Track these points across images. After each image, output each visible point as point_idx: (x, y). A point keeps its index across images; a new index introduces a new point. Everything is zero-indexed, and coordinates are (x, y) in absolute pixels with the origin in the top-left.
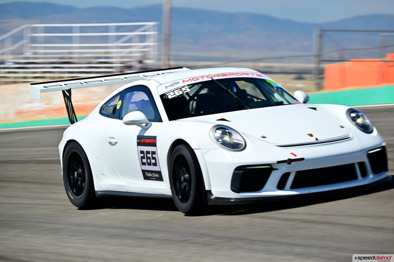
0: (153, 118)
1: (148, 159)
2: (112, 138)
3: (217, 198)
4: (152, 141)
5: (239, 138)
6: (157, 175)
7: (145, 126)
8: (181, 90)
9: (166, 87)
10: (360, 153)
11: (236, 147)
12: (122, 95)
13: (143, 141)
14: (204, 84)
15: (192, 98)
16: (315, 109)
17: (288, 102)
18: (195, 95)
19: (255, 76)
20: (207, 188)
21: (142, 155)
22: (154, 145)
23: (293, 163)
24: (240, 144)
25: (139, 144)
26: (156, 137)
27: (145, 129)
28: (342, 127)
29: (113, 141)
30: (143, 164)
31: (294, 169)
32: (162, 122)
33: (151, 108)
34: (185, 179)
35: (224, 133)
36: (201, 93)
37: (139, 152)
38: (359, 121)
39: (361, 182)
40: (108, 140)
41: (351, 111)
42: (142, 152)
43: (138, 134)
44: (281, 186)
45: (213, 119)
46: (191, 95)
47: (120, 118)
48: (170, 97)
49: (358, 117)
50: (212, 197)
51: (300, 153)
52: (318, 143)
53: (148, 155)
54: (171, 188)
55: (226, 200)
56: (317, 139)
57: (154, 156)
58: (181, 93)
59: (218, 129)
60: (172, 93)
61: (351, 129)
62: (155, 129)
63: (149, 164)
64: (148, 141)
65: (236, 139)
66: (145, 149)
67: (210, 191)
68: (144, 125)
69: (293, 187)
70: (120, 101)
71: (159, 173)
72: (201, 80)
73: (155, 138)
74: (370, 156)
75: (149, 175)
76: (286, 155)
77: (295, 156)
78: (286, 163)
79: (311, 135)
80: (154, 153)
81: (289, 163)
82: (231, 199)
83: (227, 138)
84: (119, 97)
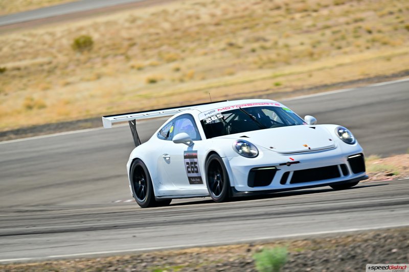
0: (195, 137)
2: (166, 155)
4: (194, 154)
6: (199, 180)
9: (205, 115)
16: (314, 128)
19: (274, 105)
20: (232, 185)
21: (188, 165)
23: (292, 165)
28: (330, 140)
30: (189, 172)
39: (343, 178)
40: (164, 156)
42: (187, 163)
45: (238, 136)
48: (208, 122)
49: (344, 132)
56: (309, 148)
57: (196, 165)
60: (210, 119)
61: (337, 141)
63: (193, 172)
67: (234, 187)
69: (292, 182)
70: (172, 127)
71: (200, 178)
75: (193, 180)
77: (293, 160)
79: (306, 146)
81: (289, 165)
83: (245, 149)
84: (171, 123)
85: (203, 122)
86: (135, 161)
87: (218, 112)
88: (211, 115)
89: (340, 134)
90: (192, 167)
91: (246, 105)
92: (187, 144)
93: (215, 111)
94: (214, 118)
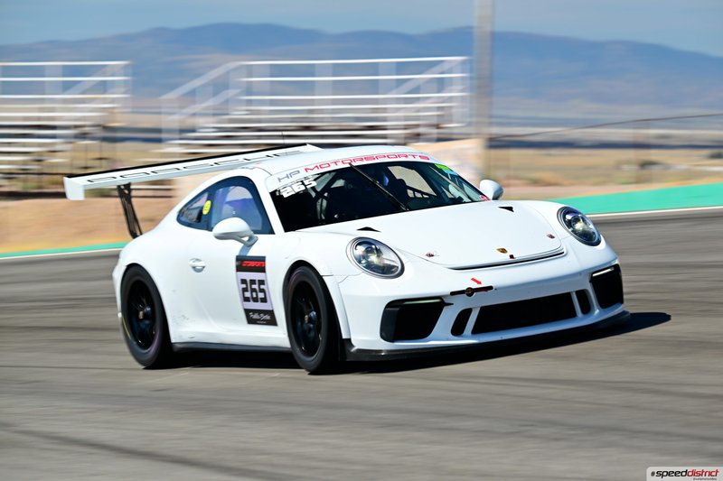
1: (252, 291)
2: (198, 260)
3: (359, 350)
5: (393, 257)
6: (268, 317)
7: (249, 240)
8: (303, 184)
10: (579, 277)
11: (387, 271)
12: (211, 192)
13: (244, 264)
14: (339, 174)
15: (320, 195)
17: (469, 198)
18: (324, 190)
20: (344, 336)
21: (244, 286)
22: (262, 270)
24: (394, 267)
25: (239, 268)
26: (264, 257)
27: (249, 245)
28: (552, 237)
29: (199, 264)
31: (476, 303)
32: (274, 233)
33: (257, 212)
34: (310, 319)
35: (369, 251)
36: (334, 186)
37: (240, 282)
38: (579, 226)
39: (581, 321)
40: (191, 263)
41: (565, 211)
42: (244, 281)
43: (237, 254)
44: (458, 329)
45: (352, 228)
46: (319, 190)
47: (210, 229)
48: (285, 195)
49: (576, 220)
50: (353, 350)
51: (487, 278)
52: (513, 262)
53: (254, 286)
54: (289, 336)
55: (374, 354)
56: (512, 257)
57: (262, 287)
58: (303, 188)
59: (359, 244)
60: (289, 189)
62: (263, 246)
63: (255, 300)
64: (252, 264)
65: (388, 258)
66: (249, 276)
67: (349, 340)
68: (246, 239)
69: (476, 331)
70: (209, 202)
71: (271, 313)
72: (333, 167)
73: (262, 259)
74: (594, 281)
75: (256, 316)
76: (464, 281)
77: (479, 283)
78: (465, 295)
79: (503, 251)
80: (262, 282)
81: (470, 295)
82: (381, 351)
83: (373, 258)
84: (206, 195)
85: (275, 196)
86: (132, 269)
87: (306, 175)
88: (291, 180)
89: (569, 224)
90: (254, 290)
91: (362, 160)
92: (242, 242)
93: (299, 172)
94: (299, 188)
